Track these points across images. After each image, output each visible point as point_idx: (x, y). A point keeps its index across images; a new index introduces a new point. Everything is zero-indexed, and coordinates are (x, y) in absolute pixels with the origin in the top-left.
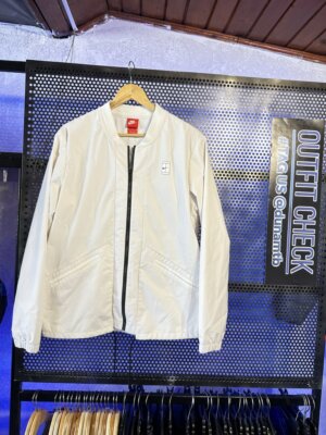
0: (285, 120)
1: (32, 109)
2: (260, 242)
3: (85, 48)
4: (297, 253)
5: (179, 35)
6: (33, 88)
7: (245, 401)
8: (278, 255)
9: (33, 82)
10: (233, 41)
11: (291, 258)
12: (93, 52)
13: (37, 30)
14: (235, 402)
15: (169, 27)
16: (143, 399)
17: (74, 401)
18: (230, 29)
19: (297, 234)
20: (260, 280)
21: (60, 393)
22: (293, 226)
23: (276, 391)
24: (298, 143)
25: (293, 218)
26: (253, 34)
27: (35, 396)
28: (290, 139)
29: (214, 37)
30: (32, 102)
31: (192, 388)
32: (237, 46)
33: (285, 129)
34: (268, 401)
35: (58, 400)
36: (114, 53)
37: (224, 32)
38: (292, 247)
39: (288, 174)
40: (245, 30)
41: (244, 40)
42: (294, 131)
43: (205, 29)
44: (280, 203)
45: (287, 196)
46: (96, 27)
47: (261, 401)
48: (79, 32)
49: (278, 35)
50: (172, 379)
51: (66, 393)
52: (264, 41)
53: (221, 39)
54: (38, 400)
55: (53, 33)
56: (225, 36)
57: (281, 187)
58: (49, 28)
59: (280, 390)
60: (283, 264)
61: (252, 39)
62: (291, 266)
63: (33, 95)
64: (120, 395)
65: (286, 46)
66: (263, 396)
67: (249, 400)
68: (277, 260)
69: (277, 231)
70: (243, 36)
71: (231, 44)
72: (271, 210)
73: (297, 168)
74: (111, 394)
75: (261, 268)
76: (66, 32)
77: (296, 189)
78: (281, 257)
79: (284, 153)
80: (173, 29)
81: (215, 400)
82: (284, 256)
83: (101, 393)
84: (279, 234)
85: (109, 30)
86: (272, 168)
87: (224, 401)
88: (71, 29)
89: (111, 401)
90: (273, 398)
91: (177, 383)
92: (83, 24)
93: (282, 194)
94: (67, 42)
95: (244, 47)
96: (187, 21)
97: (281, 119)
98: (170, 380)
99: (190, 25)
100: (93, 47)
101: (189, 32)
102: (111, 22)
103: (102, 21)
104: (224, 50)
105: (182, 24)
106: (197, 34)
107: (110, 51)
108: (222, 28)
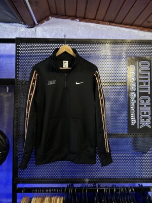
0: (133, 57)
1: (19, 59)
2: (125, 114)
3: (40, 32)
4: (143, 118)
5: (83, 23)
6: (19, 50)
7: (122, 190)
8: (134, 119)
9: (19, 47)
10: (107, 24)
11: (140, 121)
12: (45, 33)
13: (20, 25)
14: (117, 190)
15: (78, 20)
16: (74, 190)
17: (41, 192)
18: (105, 19)
19: (142, 109)
20: (126, 132)
21: (35, 188)
22: (140, 106)
23: (137, 185)
24: (139, 68)
25: (140, 102)
26: (116, 21)
27: (23, 190)
28: (136, 66)
29: (98, 23)
30: (19, 56)
31: (97, 184)
32: (109, 26)
33: (133, 62)
34: (133, 189)
35: (34, 192)
36: (54, 33)
37: (103, 21)
38: (140, 116)
39: (136, 82)
40: (112, 19)
41: (112, 24)
42: (137, 62)
43: (94, 20)
44: (133, 95)
45: (136, 92)
46: (46, 22)
47: (130, 190)
48: (38, 25)
49: (127, 20)
50: (87, 180)
51: (38, 189)
52: (121, 24)
53: (102, 24)
54: (25, 192)
55: (27, 26)
56: (104, 23)
57: (133, 88)
58: (25, 24)
59: (139, 185)
60: (136, 124)
61: (116, 23)
62: (140, 125)
63: (19, 53)
64: (63, 189)
65: (132, 25)
66: (131, 187)
67: (124, 190)
68: (133, 122)
69: (132, 108)
70: (112, 22)
71: (106, 26)
72: (129, 99)
73: (140, 79)
74: (58, 189)
75: (126, 126)
76: (33, 25)
77: (140, 89)
78: (135, 120)
79: (133, 73)
80: (80, 21)
81: (108, 190)
83: (54, 188)
84: (133, 110)
85: (52, 23)
86: (128, 79)
87: (112, 190)
88: (35, 24)
89: (59, 191)
90: (135, 188)
91: (89, 182)
92: (40, 21)
93: (134, 91)
94: (33, 29)
95: (112, 27)
96: (86, 17)
97: (131, 57)
98: (86, 181)
99: (87, 18)
100: (45, 31)
101: (87, 22)
102: (52, 19)
103: (48, 19)
104: (104, 29)
105: (84, 19)
106: (91, 22)
107: (52, 32)
108: (102, 19)
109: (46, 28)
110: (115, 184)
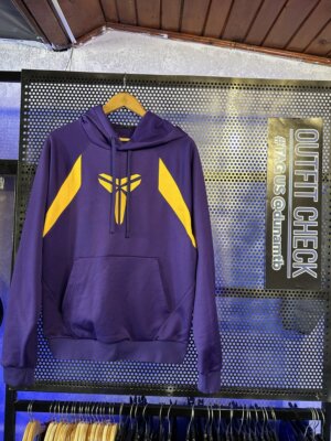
0: (282, 120)
1: (27, 117)
2: (259, 245)
3: (81, 59)
4: (299, 256)
5: (176, 43)
6: (28, 97)
7: (249, 414)
8: (279, 258)
9: (29, 90)
10: (230, 47)
11: (293, 261)
12: (92, 63)
13: (38, 44)
14: (238, 414)
15: (166, 36)
16: (140, 410)
17: (69, 412)
18: (226, 35)
19: (298, 236)
20: (260, 285)
21: (55, 403)
22: (294, 228)
23: (286, 404)
24: (295, 143)
25: (294, 219)
26: (250, 38)
27: (30, 407)
28: (287, 139)
29: (211, 43)
30: (28, 110)
31: (196, 399)
32: (234, 51)
33: (281, 129)
34: (274, 414)
35: (52, 411)
36: (112, 63)
37: (220, 38)
38: (293, 250)
39: (287, 174)
40: (242, 35)
41: (241, 45)
42: (291, 130)
43: (201, 36)
44: (278, 204)
45: (285, 197)
46: (94, 39)
47: (266, 415)
48: (77, 44)
49: (274, 38)
50: (170, 390)
51: (62, 404)
52: (262, 45)
53: (218, 45)
54: (34, 410)
55: (53, 46)
56: (222, 42)
57: (279, 187)
58: (48, 41)
59: (290, 404)
60: (284, 267)
61: (250, 44)
62: (293, 270)
63: (28, 103)
64: (117, 406)
65: (284, 48)
66: (268, 408)
67: (253, 413)
68: (278, 263)
69: (277, 232)
70: (240, 41)
71: (228, 50)
72: (270, 212)
73: (296, 168)
74: (107, 405)
75: (261, 272)
76: (66, 45)
77: (295, 190)
78: (282, 260)
79: (281, 153)
80: (169, 37)
81: (216, 413)
82: (285, 259)
83: (97, 404)
84: (279, 236)
86: (269, 168)
87: (226, 413)
88: (70, 42)
89: (107, 412)
90: (280, 413)
91: (175, 394)
92: (82, 37)
93: (281, 195)
94: (66, 53)
95: (242, 52)
96: (183, 28)
97: (277, 118)
98: (168, 390)
99: (187, 33)
100: (92, 58)
101: (185, 40)
102: (109, 33)
103: (100, 33)
104: (222, 56)
105: (178, 32)
106: (194, 41)
107: (108, 62)
108: (218, 34)
109: (94, 51)
110: (235, 400)
